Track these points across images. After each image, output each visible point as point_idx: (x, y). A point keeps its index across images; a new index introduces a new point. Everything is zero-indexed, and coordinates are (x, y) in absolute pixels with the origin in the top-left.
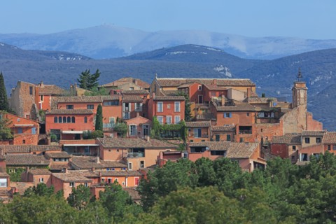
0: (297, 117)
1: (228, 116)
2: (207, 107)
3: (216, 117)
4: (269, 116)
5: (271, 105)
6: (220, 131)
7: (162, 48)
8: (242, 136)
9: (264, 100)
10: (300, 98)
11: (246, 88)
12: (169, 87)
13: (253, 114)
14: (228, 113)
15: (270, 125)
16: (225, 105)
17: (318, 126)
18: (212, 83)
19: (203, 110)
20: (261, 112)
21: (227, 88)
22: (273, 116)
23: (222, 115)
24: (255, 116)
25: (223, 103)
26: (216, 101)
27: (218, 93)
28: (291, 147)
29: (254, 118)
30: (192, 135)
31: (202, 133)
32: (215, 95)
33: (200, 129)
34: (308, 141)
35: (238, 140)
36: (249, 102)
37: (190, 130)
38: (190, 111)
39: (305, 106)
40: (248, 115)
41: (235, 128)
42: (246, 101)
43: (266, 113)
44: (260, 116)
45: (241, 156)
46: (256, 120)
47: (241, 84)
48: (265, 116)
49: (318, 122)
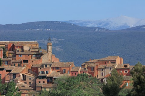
0: (48, 56)
1: (21, 56)
2: (13, 53)
3: (16, 57)
4: (38, 56)
5: (40, 52)
6: (15, 62)
7: (139, 25)
8: (24, 64)
9: (37, 50)
10: (49, 49)
11: (31, 45)
12: (2, 45)
13: (31, 55)
14: (21, 55)
15: (36, 60)
16: (21, 52)
17: (57, 60)
18: (18, 43)
19: (12, 54)
20: (34, 54)
21: (23, 45)
22: (39, 56)
23: (18, 56)
24: (31, 56)
25: (20, 51)
26: (17, 50)
27: (18, 47)
28: (39, 69)
29: (31, 57)
30: (4, 64)
31: (8, 63)
32: (17, 48)
33: (7, 61)
34: (46, 66)
35: (23, 66)
36: (31, 51)
37: (3, 62)
38: (6, 54)
39: (51, 52)
40: (29, 56)
41: (21, 61)
42: (29, 50)
43: (36, 55)
44: (34, 56)
45: (17, 72)
46: (32, 58)
47: (33, 43)
48: (36, 56)
49: (58, 59)
